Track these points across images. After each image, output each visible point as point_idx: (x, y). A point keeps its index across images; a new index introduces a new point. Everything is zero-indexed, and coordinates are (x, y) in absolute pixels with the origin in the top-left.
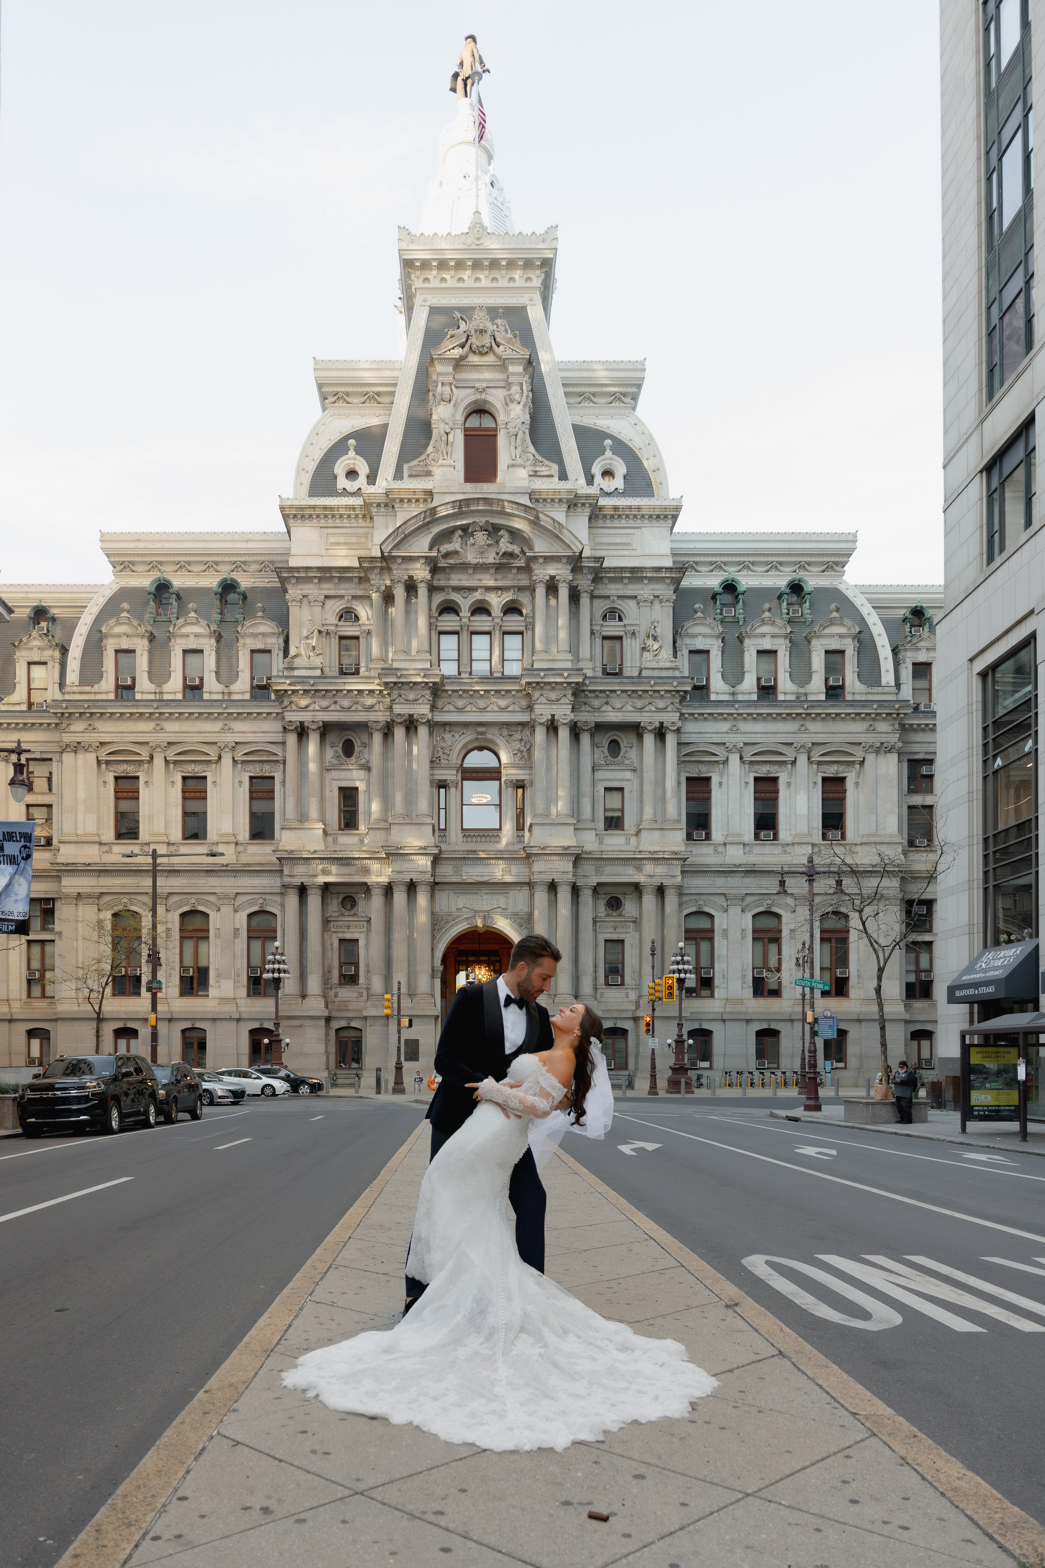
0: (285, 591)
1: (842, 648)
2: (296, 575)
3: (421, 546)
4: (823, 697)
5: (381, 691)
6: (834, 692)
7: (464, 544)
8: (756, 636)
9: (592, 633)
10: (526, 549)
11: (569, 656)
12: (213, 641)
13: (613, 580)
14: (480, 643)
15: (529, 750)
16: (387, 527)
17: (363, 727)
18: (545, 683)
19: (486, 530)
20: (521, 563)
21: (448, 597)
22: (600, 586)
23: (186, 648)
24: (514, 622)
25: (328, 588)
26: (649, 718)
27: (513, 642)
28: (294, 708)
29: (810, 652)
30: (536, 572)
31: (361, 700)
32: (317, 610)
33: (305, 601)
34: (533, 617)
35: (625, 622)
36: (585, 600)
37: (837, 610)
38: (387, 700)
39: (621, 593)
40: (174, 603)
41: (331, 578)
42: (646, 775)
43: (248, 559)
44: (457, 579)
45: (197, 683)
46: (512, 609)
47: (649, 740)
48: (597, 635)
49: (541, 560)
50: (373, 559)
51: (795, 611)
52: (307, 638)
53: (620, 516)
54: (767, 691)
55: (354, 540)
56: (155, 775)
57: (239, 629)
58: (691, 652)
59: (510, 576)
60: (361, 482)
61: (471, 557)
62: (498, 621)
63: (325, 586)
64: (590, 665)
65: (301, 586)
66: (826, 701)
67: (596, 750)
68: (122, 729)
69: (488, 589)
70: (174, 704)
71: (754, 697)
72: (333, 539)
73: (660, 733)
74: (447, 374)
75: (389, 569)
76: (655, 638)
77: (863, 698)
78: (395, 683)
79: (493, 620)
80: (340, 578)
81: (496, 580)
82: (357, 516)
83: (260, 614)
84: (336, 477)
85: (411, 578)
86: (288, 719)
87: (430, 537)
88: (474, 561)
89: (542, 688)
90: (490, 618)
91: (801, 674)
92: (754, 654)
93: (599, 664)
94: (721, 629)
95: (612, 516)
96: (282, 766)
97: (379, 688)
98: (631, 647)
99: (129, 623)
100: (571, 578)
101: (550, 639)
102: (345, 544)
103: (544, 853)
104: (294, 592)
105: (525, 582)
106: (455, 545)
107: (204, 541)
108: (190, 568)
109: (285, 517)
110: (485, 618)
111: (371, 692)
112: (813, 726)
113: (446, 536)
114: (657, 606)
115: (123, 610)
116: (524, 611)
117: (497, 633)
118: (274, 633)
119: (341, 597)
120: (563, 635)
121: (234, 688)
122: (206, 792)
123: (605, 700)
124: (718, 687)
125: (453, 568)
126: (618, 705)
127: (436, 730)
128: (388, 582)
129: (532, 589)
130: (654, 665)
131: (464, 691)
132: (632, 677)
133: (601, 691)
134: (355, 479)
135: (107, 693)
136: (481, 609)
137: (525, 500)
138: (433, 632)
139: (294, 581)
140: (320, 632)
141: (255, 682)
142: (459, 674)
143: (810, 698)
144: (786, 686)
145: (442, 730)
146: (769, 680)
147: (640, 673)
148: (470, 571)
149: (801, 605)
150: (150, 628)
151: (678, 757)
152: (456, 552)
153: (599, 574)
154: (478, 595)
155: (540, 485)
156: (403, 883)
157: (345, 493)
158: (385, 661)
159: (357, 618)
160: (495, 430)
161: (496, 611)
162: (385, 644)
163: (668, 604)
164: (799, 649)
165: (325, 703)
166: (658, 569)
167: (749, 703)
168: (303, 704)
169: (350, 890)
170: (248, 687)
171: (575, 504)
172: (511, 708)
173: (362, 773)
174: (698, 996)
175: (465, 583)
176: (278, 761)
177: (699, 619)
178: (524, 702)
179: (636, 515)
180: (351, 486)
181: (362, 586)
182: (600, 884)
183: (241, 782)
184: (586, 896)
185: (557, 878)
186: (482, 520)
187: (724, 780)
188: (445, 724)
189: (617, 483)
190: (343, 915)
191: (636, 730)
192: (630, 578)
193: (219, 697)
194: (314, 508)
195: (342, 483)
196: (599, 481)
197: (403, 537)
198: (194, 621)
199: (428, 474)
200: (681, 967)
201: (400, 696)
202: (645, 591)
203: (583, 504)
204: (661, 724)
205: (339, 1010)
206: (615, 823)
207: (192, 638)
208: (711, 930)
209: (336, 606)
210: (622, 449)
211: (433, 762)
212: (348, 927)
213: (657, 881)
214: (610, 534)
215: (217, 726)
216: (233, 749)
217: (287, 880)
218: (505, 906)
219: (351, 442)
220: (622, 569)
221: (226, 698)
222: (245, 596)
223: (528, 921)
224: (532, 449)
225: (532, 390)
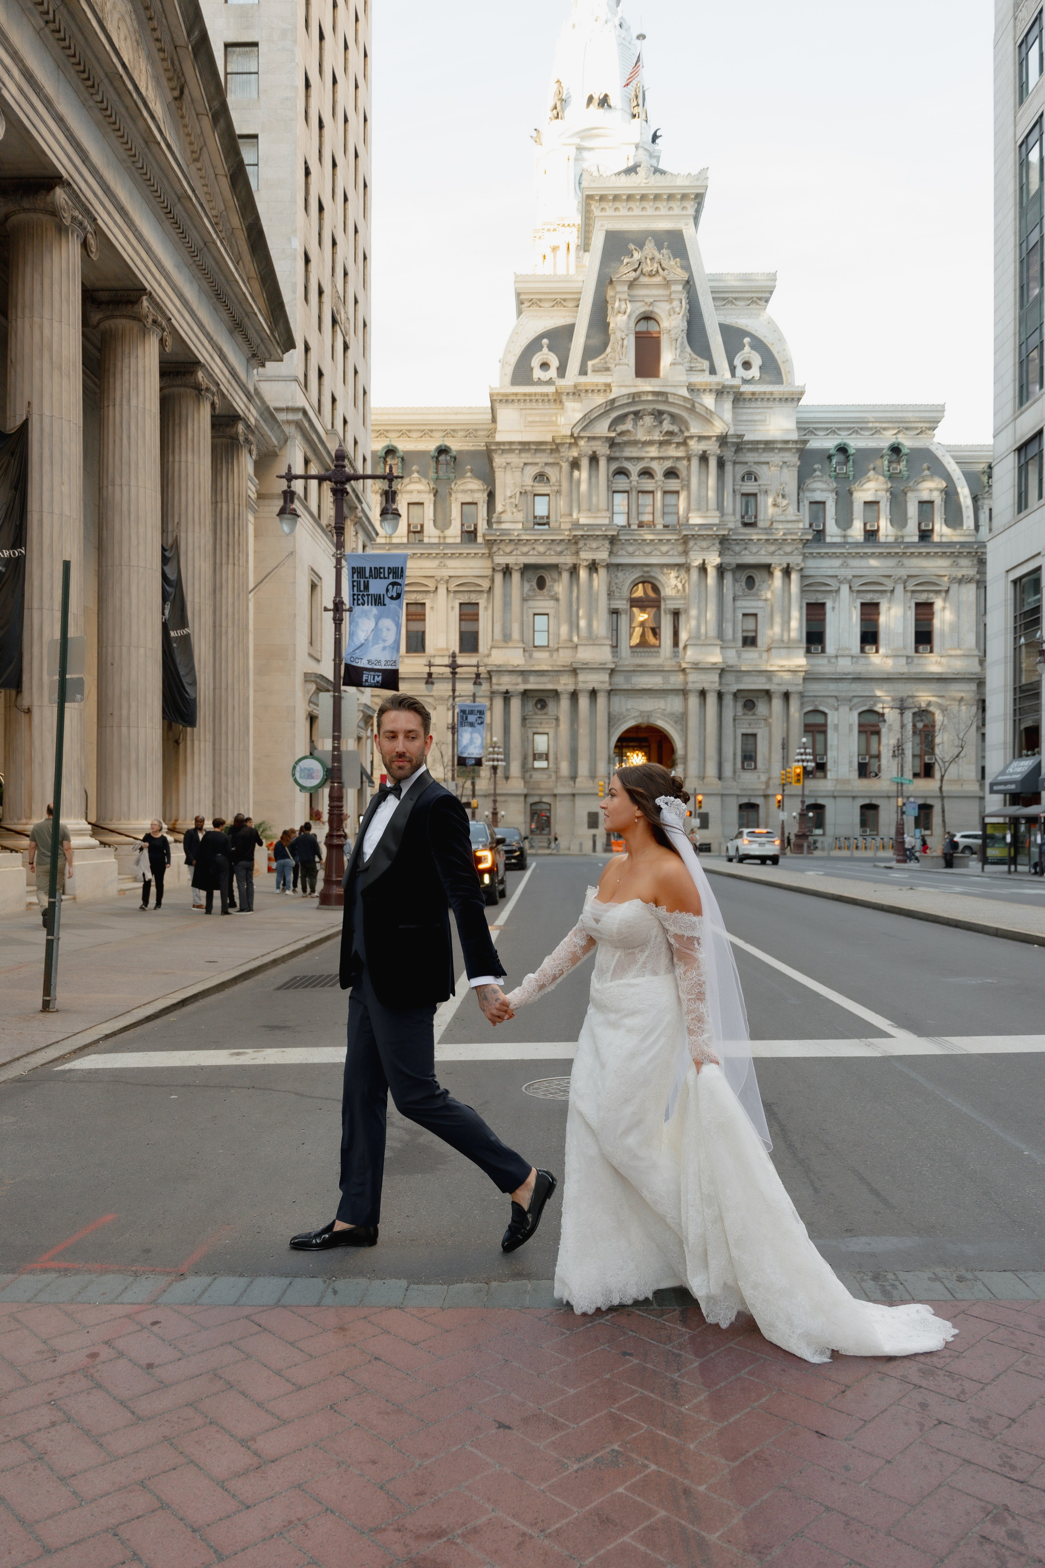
0: (491, 460)
1: (932, 499)
2: (502, 447)
3: (602, 429)
4: (915, 539)
5: (569, 540)
6: (925, 535)
7: (635, 424)
8: (863, 491)
9: (734, 491)
10: (683, 428)
11: (717, 513)
12: (432, 495)
13: (751, 450)
14: (646, 500)
15: (684, 585)
16: (577, 412)
17: (554, 567)
18: (699, 535)
19: (653, 415)
20: (680, 440)
21: (621, 465)
22: (740, 454)
23: (411, 501)
24: (673, 484)
25: (526, 457)
26: (776, 560)
27: (671, 499)
28: (501, 553)
29: (906, 502)
30: (692, 447)
31: (553, 546)
32: (518, 474)
33: (508, 467)
34: (689, 482)
35: (760, 482)
36: (729, 468)
37: (929, 469)
38: (575, 547)
39: (756, 460)
40: (400, 464)
41: (529, 450)
42: (775, 604)
43: (456, 427)
44: (629, 452)
45: (419, 529)
46: (671, 473)
47: (778, 578)
48: (737, 493)
49: (696, 439)
50: (564, 437)
51: (894, 468)
53: (756, 399)
54: (871, 535)
55: (548, 420)
57: (453, 486)
58: (811, 503)
59: (671, 449)
60: (553, 373)
61: (641, 436)
62: (660, 483)
63: (523, 455)
64: (732, 518)
65: (505, 456)
66: (919, 542)
67: (737, 585)
69: (652, 459)
70: (402, 547)
71: (862, 540)
72: (530, 419)
73: (787, 572)
74: (623, 292)
75: (577, 445)
76: (783, 496)
77: (948, 540)
78: (581, 535)
79: (656, 482)
80: (536, 450)
81: (659, 452)
82: (549, 400)
83: (469, 474)
84: (532, 369)
85: (594, 452)
86: (495, 561)
87: (609, 421)
88: (643, 439)
89: (696, 538)
90: (654, 481)
91: (899, 520)
92: (862, 506)
93: (738, 517)
94: (835, 485)
95: (750, 400)
96: (486, 595)
97: (568, 538)
98: (764, 503)
100: (719, 452)
101: (703, 499)
102: (540, 422)
103: (696, 667)
104: (499, 460)
105: (683, 454)
106: (628, 425)
107: (423, 414)
108: (411, 435)
109: (492, 401)
110: (650, 480)
111: (562, 541)
112: (907, 562)
113: (621, 419)
114: (785, 470)
116: (682, 476)
117: (659, 492)
118: (479, 490)
119: (536, 464)
120: (712, 498)
121: (448, 532)
122: (424, 615)
123: (744, 546)
124: (832, 531)
125: (627, 443)
126: (755, 550)
127: (612, 570)
128: (575, 454)
129: (688, 459)
130: (782, 518)
132: (765, 529)
133: (740, 539)
134: (547, 371)
136: (647, 473)
137: (684, 392)
138: (609, 492)
139: (500, 452)
140: (519, 492)
141: (465, 529)
142: (629, 525)
143: (907, 540)
144: (886, 531)
145: (616, 570)
146: (872, 526)
147: (772, 524)
148: (640, 445)
149: (899, 463)
151: (801, 587)
152: (628, 431)
153: (741, 446)
154: (645, 464)
155: (696, 379)
156: (587, 691)
157: (540, 382)
158: (571, 517)
159: (549, 480)
160: (660, 333)
161: (659, 476)
162: (569, 501)
163: (793, 468)
164: (897, 499)
165: (525, 549)
166: (787, 442)
167: (857, 544)
168: (508, 549)
169: (541, 695)
170: (459, 532)
171: (722, 392)
172: (670, 553)
173: (552, 603)
174: (814, 777)
175: (634, 455)
176: (482, 591)
177: (818, 476)
178: (681, 548)
179: (769, 398)
180: (544, 376)
181: (553, 456)
182: (739, 691)
183: (453, 608)
184: (728, 700)
185: (707, 686)
186: (649, 407)
187: (837, 605)
188: (618, 565)
189: (754, 372)
190: (536, 714)
191: (767, 568)
192: (764, 449)
193: (436, 541)
194: (516, 394)
195: (538, 373)
196: (740, 371)
197: (589, 421)
198: (417, 480)
199: (608, 369)
200: (804, 757)
201: (585, 544)
202: (776, 458)
203: (728, 392)
204: (788, 565)
205: (533, 789)
206: (750, 641)
207: (415, 493)
208: (825, 725)
209: (532, 471)
210: (759, 345)
211: (610, 595)
212: (541, 723)
213: (784, 689)
214: (749, 412)
215: (435, 563)
216: (447, 582)
217: (495, 687)
218: (663, 707)
219: (545, 341)
220: (758, 442)
221: (442, 541)
222: (455, 458)
223: (682, 719)
224: (688, 349)
225: (689, 303)
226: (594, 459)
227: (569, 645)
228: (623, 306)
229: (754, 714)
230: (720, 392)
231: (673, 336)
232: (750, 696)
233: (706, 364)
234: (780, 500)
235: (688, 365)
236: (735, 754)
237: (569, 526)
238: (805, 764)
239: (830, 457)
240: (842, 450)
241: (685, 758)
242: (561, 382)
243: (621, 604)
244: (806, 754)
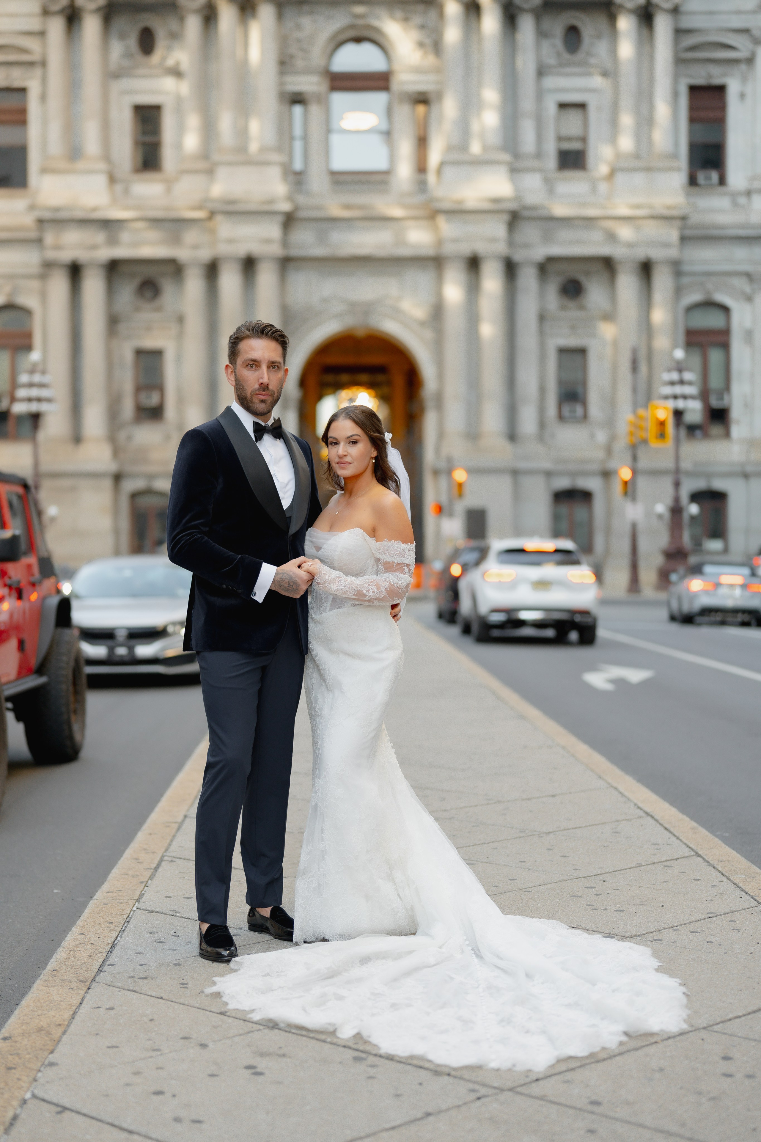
42: (620, 82)
47: (626, 23)
67: (542, 43)
73: (645, 13)
103: (460, 209)
151: (674, 51)
156: (234, 259)
169: (150, 268)
173: (168, 83)
174: (707, 436)
176: (33, 62)
182: (548, 259)
184: (527, 278)
185: (481, 248)
187: (746, 89)
190: (138, 309)
191: (606, 10)
200: (676, 390)
204: (649, 2)
206: (571, 159)
208: (726, 332)
211: (283, 64)
213: (640, 255)
217: (51, 256)
223: (432, 320)
227: (202, 165)
229: (582, 308)
232: (574, 271)
236: (542, 390)
238: (681, 404)
243: (309, 84)
244: (682, 382)
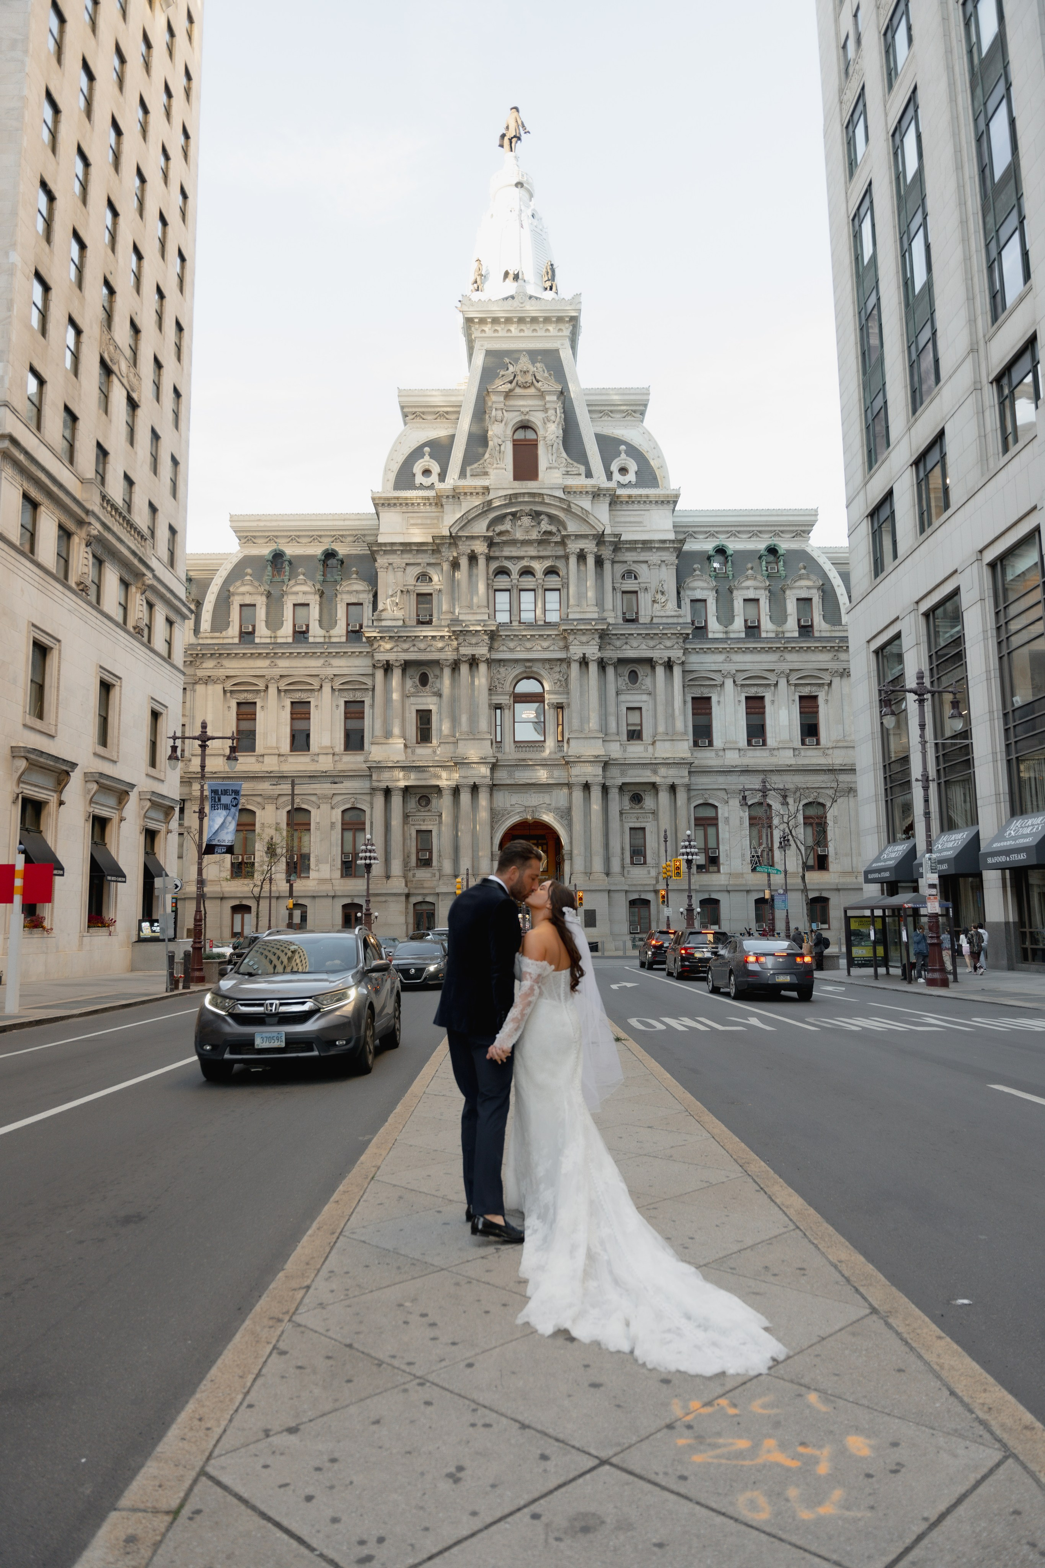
0: (375, 560)
1: (810, 596)
2: (383, 548)
3: (480, 528)
4: (796, 634)
5: (450, 636)
6: (806, 630)
7: (514, 524)
8: (743, 588)
9: (614, 589)
10: (561, 528)
11: (596, 609)
12: (317, 597)
13: (628, 550)
14: (527, 598)
15: (566, 679)
16: (454, 513)
17: (436, 663)
18: (578, 630)
19: (530, 516)
20: (558, 539)
21: (502, 564)
22: (619, 554)
23: (296, 602)
24: (553, 582)
25: (408, 558)
26: (659, 654)
27: (552, 597)
28: (382, 650)
29: (785, 599)
30: (569, 546)
31: (434, 643)
32: (400, 574)
33: (390, 568)
34: (568, 579)
35: (639, 580)
36: (607, 566)
37: (805, 568)
38: (455, 643)
39: (636, 559)
40: (287, 568)
41: (411, 551)
42: (658, 697)
43: (344, 533)
44: (508, 551)
45: (304, 629)
46: (551, 571)
47: (660, 671)
48: (618, 590)
49: (573, 538)
50: (444, 537)
51: (772, 569)
52: (392, 596)
53: (633, 502)
54: (752, 630)
55: (429, 522)
56: (269, 701)
57: (338, 588)
58: (692, 601)
59: (549, 548)
60: (434, 478)
61: (519, 535)
62: (540, 581)
63: (405, 556)
64: (612, 614)
65: (387, 556)
66: (799, 637)
67: (619, 679)
68: (243, 666)
69: (532, 558)
70: (286, 646)
71: (743, 635)
72: (412, 521)
73: (669, 665)
74: (500, 402)
75: (456, 545)
76: (663, 593)
77: (828, 635)
78: (461, 631)
79: (537, 580)
80: (417, 550)
81: (539, 551)
82: (431, 504)
83: (354, 576)
84: (414, 475)
85: (473, 551)
86: (377, 658)
87: (487, 521)
88: (521, 538)
89: (575, 633)
90: (534, 579)
91: (779, 617)
92: (742, 602)
93: (620, 614)
94: (715, 584)
95: (627, 502)
96: (371, 693)
97: (448, 634)
98: (644, 599)
99: (252, 585)
100: (596, 550)
101: (581, 596)
102: (423, 526)
103: (580, 760)
104: (381, 561)
105: (561, 553)
106: (507, 526)
107: (309, 518)
108: (299, 540)
109: (376, 505)
110: (529, 578)
111: (442, 637)
112: (789, 657)
113: (499, 520)
114: (664, 568)
115: (247, 574)
116: (561, 574)
117: (540, 590)
118: (365, 591)
120: (591, 594)
121: (333, 632)
122: (309, 714)
123: (624, 641)
124: (714, 627)
125: (505, 543)
126: (635, 644)
127: (493, 664)
128: (455, 554)
129: (566, 557)
130: (662, 614)
131: (515, 635)
132: (646, 623)
133: (621, 634)
134: (429, 476)
135: (233, 638)
136: (527, 572)
137: (560, 494)
138: (490, 591)
139: (382, 553)
140: (402, 591)
141: (350, 628)
142: (511, 622)
143: (787, 635)
144: (767, 627)
145: (497, 665)
146: (754, 622)
147: (652, 620)
148: (519, 545)
149: (777, 563)
150: (267, 587)
151: (684, 682)
152: (508, 531)
153: (618, 545)
154: (525, 563)
155: (572, 482)
156: (468, 786)
157: (422, 487)
158: (453, 613)
159: (431, 580)
160: (537, 440)
161: (539, 574)
162: (453, 600)
163: (672, 568)
164: (777, 598)
165: (406, 646)
166: (664, 541)
167: (738, 640)
168: (388, 646)
169: (425, 791)
170: (344, 632)
171: (599, 495)
172: (551, 648)
173: (435, 699)
174: (708, 872)
175: (514, 554)
176: (367, 689)
177: (698, 575)
178: (561, 644)
179: (646, 501)
180: (426, 481)
181: (435, 556)
182: (623, 784)
183: (337, 706)
184: (614, 794)
185: (590, 780)
186: (527, 508)
187: (722, 699)
188: (500, 661)
189: (631, 477)
190: (419, 811)
191: (650, 663)
192: (642, 548)
193: (321, 640)
194: (398, 498)
195: (419, 479)
196: (617, 476)
197: (467, 521)
198: (303, 582)
199: (486, 474)
200: (688, 850)
201: (465, 640)
202: (654, 557)
203: (604, 495)
204: (669, 658)
205: (416, 888)
206: (635, 735)
207: (301, 595)
208: (716, 818)
209: (415, 571)
210: (634, 452)
211: (491, 690)
212: (424, 821)
213: (670, 781)
214: (626, 515)
215: (320, 662)
216: (332, 680)
217: (375, 784)
218: (548, 802)
219: (427, 449)
220: (636, 542)
221: (327, 640)
222: (342, 562)
223: (566, 814)
224: (564, 455)
225: (564, 412)
226: (473, 558)
227: (451, 739)
228: (500, 412)
229: (641, 808)
230: (596, 494)
231: (549, 443)
232: (637, 790)
233: (582, 469)
234: (659, 596)
235: (565, 469)
236: (623, 849)
237: (449, 622)
238: (691, 857)
239: (709, 558)
240: (721, 551)
241: (571, 853)
242: (439, 486)
243: (504, 700)
244: (693, 846)
